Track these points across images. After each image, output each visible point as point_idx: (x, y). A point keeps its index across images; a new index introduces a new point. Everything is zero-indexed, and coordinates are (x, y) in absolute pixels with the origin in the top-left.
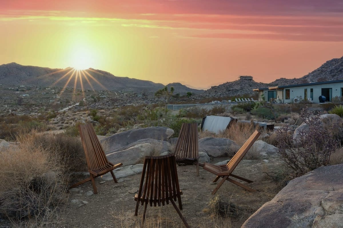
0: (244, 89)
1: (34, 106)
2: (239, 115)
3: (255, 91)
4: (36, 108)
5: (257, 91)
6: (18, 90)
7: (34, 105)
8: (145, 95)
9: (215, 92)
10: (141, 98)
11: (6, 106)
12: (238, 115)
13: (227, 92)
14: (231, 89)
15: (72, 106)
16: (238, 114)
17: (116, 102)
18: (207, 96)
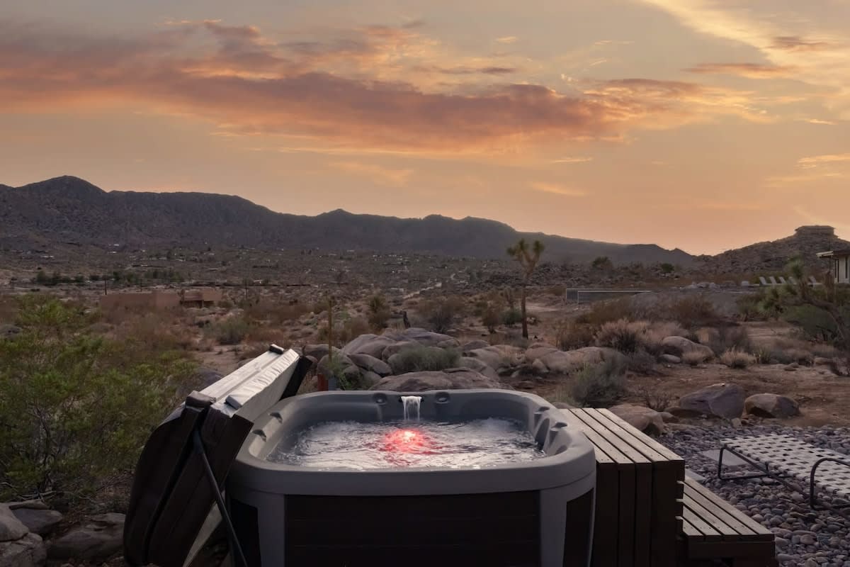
0: (808, 257)
1: (362, 287)
2: (754, 323)
3: (823, 257)
4: (365, 290)
5: (829, 257)
6: (341, 258)
7: (361, 284)
8: (566, 269)
9: (733, 263)
10: (557, 274)
11: (317, 286)
12: (750, 323)
13: (763, 264)
14: (774, 256)
15: (428, 288)
16: (751, 320)
17: (504, 282)
18: (710, 271)
